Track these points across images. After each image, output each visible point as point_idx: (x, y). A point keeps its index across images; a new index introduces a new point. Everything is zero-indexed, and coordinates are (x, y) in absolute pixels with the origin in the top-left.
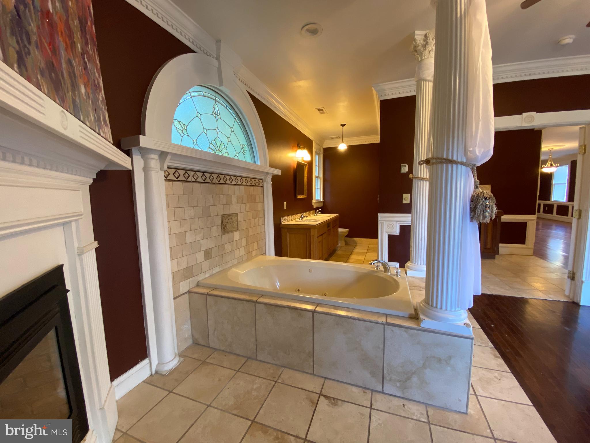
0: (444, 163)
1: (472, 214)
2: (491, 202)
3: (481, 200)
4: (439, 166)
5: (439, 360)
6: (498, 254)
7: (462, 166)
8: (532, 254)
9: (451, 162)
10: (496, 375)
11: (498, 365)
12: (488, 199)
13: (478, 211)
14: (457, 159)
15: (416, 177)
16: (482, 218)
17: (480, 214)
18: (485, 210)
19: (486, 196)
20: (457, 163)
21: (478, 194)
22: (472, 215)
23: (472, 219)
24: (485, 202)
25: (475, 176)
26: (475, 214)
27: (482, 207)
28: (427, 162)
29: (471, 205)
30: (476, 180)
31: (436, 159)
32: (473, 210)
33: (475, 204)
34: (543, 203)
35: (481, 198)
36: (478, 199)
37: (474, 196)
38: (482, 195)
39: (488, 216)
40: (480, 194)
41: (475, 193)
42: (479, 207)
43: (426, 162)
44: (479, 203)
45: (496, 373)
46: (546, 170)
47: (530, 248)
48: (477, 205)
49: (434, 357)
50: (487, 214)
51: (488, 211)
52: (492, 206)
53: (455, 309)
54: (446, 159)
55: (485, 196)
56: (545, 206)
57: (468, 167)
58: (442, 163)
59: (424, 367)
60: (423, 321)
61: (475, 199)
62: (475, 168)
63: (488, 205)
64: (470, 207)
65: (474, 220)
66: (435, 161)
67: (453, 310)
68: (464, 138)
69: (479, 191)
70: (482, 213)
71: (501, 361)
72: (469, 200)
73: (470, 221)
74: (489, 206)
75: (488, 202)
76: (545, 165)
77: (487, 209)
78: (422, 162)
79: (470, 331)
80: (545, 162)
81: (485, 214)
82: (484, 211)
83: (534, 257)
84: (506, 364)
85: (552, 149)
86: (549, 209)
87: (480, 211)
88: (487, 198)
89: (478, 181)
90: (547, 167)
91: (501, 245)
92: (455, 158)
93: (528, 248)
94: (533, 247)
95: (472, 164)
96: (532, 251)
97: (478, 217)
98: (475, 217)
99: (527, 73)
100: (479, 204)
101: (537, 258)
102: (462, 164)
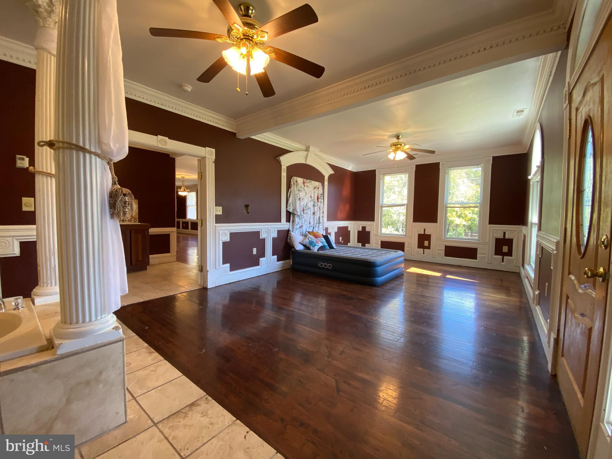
0: (73, 149)
1: (112, 210)
2: (130, 199)
3: (120, 196)
4: (67, 152)
5: (88, 383)
6: (149, 265)
7: (97, 158)
8: (176, 261)
9: (83, 150)
10: (152, 368)
11: (153, 359)
12: (127, 196)
13: (117, 207)
14: (90, 148)
15: (40, 172)
16: (123, 214)
17: (120, 210)
18: (125, 206)
19: (125, 193)
20: (90, 153)
21: (117, 190)
22: (112, 212)
23: (112, 216)
24: (124, 199)
25: (112, 171)
26: (115, 210)
27: (121, 203)
28: (51, 144)
29: (110, 201)
30: (113, 176)
31: (63, 142)
32: (113, 206)
33: (114, 200)
34: (181, 220)
35: (120, 194)
36: (117, 194)
37: (113, 191)
38: (121, 191)
39: (128, 213)
40: (118, 190)
41: (113, 188)
42: (118, 202)
43: (48, 144)
44: (118, 198)
45: (151, 367)
46: (181, 193)
47: (174, 256)
48: (116, 201)
49: (80, 383)
50: (127, 210)
51: (128, 207)
52: (131, 203)
53: (102, 317)
54: (76, 145)
55: (123, 192)
56: (183, 223)
57: (104, 160)
58: (71, 149)
59: (69, 401)
60: (59, 346)
61: (114, 195)
62: (112, 163)
63: (127, 201)
64: (110, 203)
65: (114, 217)
66: (61, 144)
67: (99, 318)
68: (97, 127)
69: (118, 187)
70: (122, 209)
71: (156, 354)
72: (107, 196)
73: (110, 217)
74: (129, 203)
75: (127, 199)
76: (180, 190)
77: (127, 205)
78: (43, 143)
79: (119, 333)
80: (180, 187)
81: (125, 210)
82: (123, 207)
83: (177, 262)
84: (160, 354)
85: (184, 177)
86: (186, 225)
87: (120, 207)
88: (125, 194)
89: (116, 176)
90: (182, 191)
91: (151, 256)
92: (87, 147)
93: (172, 256)
94: (176, 254)
95: (109, 159)
96: (175, 258)
97: (118, 213)
98: (115, 214)
99: (160, 102)
100: (118, 200)
101: (179, 263)
102: (96, 154)
